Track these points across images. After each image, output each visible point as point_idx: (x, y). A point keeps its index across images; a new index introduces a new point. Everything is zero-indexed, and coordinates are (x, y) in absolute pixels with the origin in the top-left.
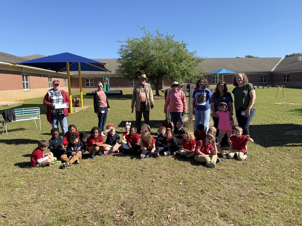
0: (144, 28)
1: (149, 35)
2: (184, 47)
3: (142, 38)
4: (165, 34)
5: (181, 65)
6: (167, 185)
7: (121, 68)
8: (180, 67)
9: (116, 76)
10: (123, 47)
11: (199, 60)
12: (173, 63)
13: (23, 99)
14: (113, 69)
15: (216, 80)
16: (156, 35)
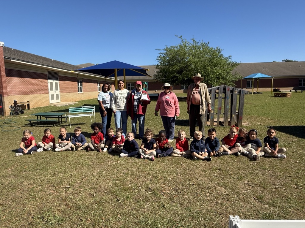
0: (181, 36)
1: (186, 43)
2: (219, 53)
3: (179, 46)
4: (201, 42)
5: (216, 69)
6: (205, 172)
7: (159, 73)
8: (215, 71)
9: (154, 81)
10: (162, 54)
11: (234, 65)
12: (208, 68)
13: (78, 101)
14: (152, 74)
15: (250, 84)
16: (192, 43)
